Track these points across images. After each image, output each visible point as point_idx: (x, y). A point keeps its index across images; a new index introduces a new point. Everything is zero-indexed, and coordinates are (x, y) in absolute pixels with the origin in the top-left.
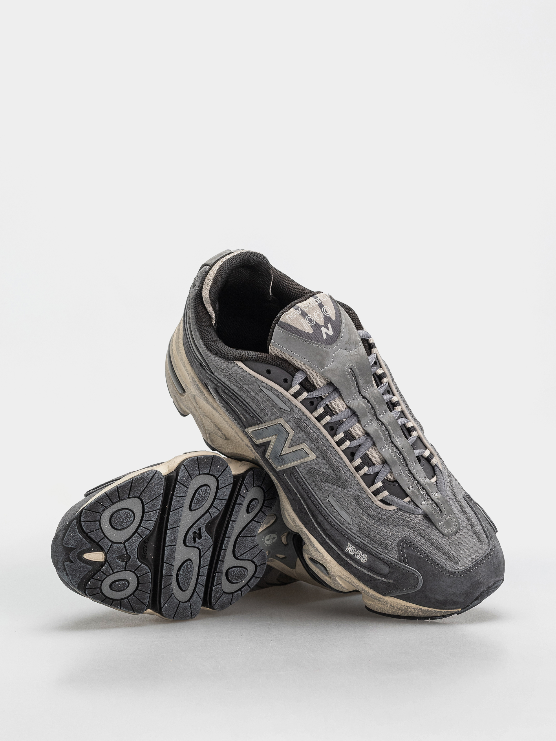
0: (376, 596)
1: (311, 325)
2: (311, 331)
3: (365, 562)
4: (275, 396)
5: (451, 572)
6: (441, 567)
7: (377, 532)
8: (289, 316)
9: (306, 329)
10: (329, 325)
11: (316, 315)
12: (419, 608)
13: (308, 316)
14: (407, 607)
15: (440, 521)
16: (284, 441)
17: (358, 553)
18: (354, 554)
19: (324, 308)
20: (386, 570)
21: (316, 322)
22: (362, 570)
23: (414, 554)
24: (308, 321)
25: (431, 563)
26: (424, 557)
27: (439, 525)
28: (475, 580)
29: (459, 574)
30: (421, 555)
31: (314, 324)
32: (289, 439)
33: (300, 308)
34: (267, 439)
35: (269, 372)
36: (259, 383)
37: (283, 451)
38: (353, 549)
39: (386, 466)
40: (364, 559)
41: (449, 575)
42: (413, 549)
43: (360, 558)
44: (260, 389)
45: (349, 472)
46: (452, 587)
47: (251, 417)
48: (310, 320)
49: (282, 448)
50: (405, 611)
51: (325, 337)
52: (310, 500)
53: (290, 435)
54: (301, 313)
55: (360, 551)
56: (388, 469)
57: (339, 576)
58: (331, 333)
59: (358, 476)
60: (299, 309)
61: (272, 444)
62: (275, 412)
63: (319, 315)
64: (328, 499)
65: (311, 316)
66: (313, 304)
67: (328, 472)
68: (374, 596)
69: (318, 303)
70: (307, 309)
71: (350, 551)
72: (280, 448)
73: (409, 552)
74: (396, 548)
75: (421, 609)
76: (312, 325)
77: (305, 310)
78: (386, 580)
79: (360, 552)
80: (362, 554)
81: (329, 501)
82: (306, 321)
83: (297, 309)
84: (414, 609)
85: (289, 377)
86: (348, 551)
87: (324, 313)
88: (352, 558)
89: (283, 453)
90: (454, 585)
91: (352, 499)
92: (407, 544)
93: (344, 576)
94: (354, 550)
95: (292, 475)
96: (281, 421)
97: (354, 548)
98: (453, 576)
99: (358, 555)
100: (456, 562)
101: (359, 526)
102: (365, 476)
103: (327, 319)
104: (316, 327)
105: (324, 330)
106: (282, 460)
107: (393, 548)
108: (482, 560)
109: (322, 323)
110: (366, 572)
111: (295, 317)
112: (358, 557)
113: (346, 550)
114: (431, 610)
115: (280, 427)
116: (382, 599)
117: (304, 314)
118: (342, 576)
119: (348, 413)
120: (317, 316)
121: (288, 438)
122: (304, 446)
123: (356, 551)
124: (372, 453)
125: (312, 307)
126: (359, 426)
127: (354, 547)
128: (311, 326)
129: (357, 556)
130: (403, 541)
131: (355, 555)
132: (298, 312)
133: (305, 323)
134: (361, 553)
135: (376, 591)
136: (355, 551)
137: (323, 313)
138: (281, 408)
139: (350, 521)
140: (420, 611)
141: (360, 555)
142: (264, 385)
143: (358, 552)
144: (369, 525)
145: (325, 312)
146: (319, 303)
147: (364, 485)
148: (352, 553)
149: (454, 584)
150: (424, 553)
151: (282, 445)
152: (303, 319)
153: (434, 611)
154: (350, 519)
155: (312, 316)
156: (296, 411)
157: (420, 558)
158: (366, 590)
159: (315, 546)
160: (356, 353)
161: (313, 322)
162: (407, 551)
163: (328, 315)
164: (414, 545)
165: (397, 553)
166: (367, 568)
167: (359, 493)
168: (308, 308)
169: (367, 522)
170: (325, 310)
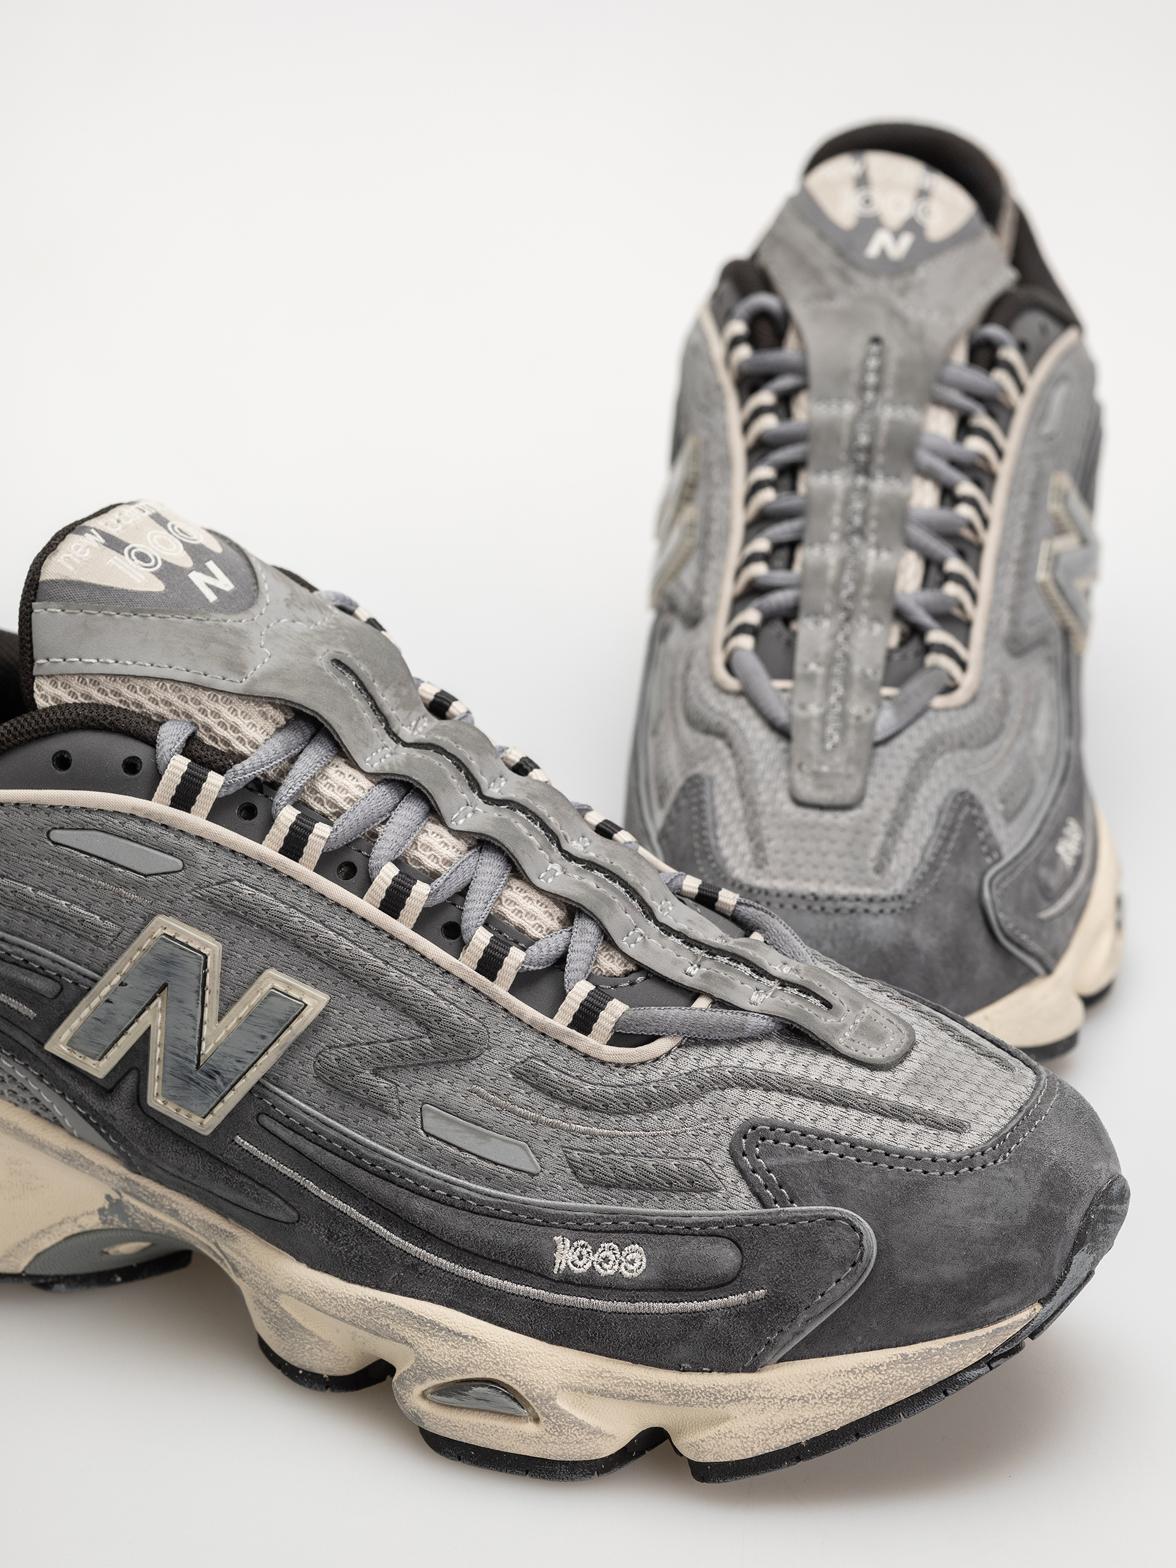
0: (726, 1389)
1: (152, 570)
2: (158, 586)
3: (641, 1270)
4: (112, 837)
5: (959, 1160)
6: (917, 1160)
7: (638, 1151)
8: (66, 555)
9: (140, 581)
10: (211, 565)
11: (156, 541)
12: (895, 1359)
13: (131, 547)
14: (852, 1371)
15: (838, 1030)
16: (195, 996)
17: (603, 1255)
18: (589, 1265)
19: (173, 525)
20: (726, 1257)
21: (162, 560)
22: (642, 1306)
23: (804, 1159)
24: (137, 561)
25: (875, 1164)
26: (842, 1156)
27: (840, 1042)
28: (1047, 1164)
29: (986, 1156)
30: (826, 1153)
31: (158, 567)
32: (213, 982)
33: (95, 529)
34: (135, 1033)
35: (62, 761)
36: (41, 819)
37: (204, 1044)
38: (579, 1249)
39: (580, 924)
40: (632, 1262)
41: (956, 1173)
42: (792, 1145)
43: (616, 1267)
44: (53, 842)
45: (462, 991)
46: (983, 1208)
47: (49, 981)
48: (143, 557)
49: (198, 1028)
50: (851, 1394)
51: (212, 597)
52: (359, 1170)
53: (209, 958)
54: (103, 542)
55: (607, 1245)
56: (591, 928)
57: (564, 1387)
58: (226, 586)
59: (500, 988)
61: (157, 1037)
62: (131, 902)
63: (164, 544)
64: (422, 1128)
65: (139, 547)
66: (134, 515)
67: (390, 1031)
68: (719, 1392)
69: (147, 514)
70: (119, 530)
71: (571, 1266)
72: (192, 1032)
73: (784, 1163)
74: (731, 1173)
75: (905, 1357)
76: (155, 569)
77: (112, 532)
78: (741, 1298)
79: (608, 1249)
80: (621, 1250)
81: (428, 1134)
82: (130, 561)
84: (877, 1368)
85: (139, 750)
86: (563, 1266)
87: (179, 537)
88: (590, 1284)
89: (207, 1049)
90: (989, 1200)
91: (508, 1082)
92: (763, 1139)
93: (582, 1375)
94: (584, 1252)
95: (266, 1121)
96: (165, 925)
97: (583, 1246)
98: (971, 1170)
99: (606, 1260)
100: (958, 1127)
101: (571, 1163)
102: (523, 983)
103: (196, 551)
104: (168, 572)
105: (198, 579)
106: (212, 1073)
107: (719, 1179)
109: (186, 562)
110: (658, 1307)
111: (87, 554)
112: (609, 1270)
113: (557, 1266)
114: (940, 1347)
115: (165, 950)
116: (749, 1387)
117: (114, 544)
118: (576, 1380)
119: (384, 796)
120: (160, 546)
121: (208, 975)
122: (274, 979)
123: (594, 1252)
124: (515, 904)
125: (131, 521)
126: (439, 829)
127: (582, 1242)
128: (153, 573)
129: (605, 1265)
130: (745, 1137)
131: (598, 1267)
132: (95, 540)
133: (129, 566)
134: (616, 1247)
135: (719, 1372)
136: (588, 1253)
137: (175, 537)
138: (146, 876)
139: (532, 1161)
140: (903, 1369)
141: (612, 1258)
142: (60, 818)
143: (600, 1250)
144: (604, 1143)
145: (181, 535)
147: (530, 1013)
148: (582, 1268)
149: (986, 1195)
150: (836, 1142)
151: (193, 1017)
152: (115, 555)
153: (952, 1345)
154: (529, 1155)
155: (144, 546)
156: (203, 856)
157: (829, 1162)
158: (682, 1385)
159: (438, 1325)
161: (153, 562)
162: (773, 1162)
163: (195, 540)
164: (787, 1131)
165: (742, 1186)
166: (656, 1290)
167: (523, 1052)
168: (121, 527)
169: (592, 1137)
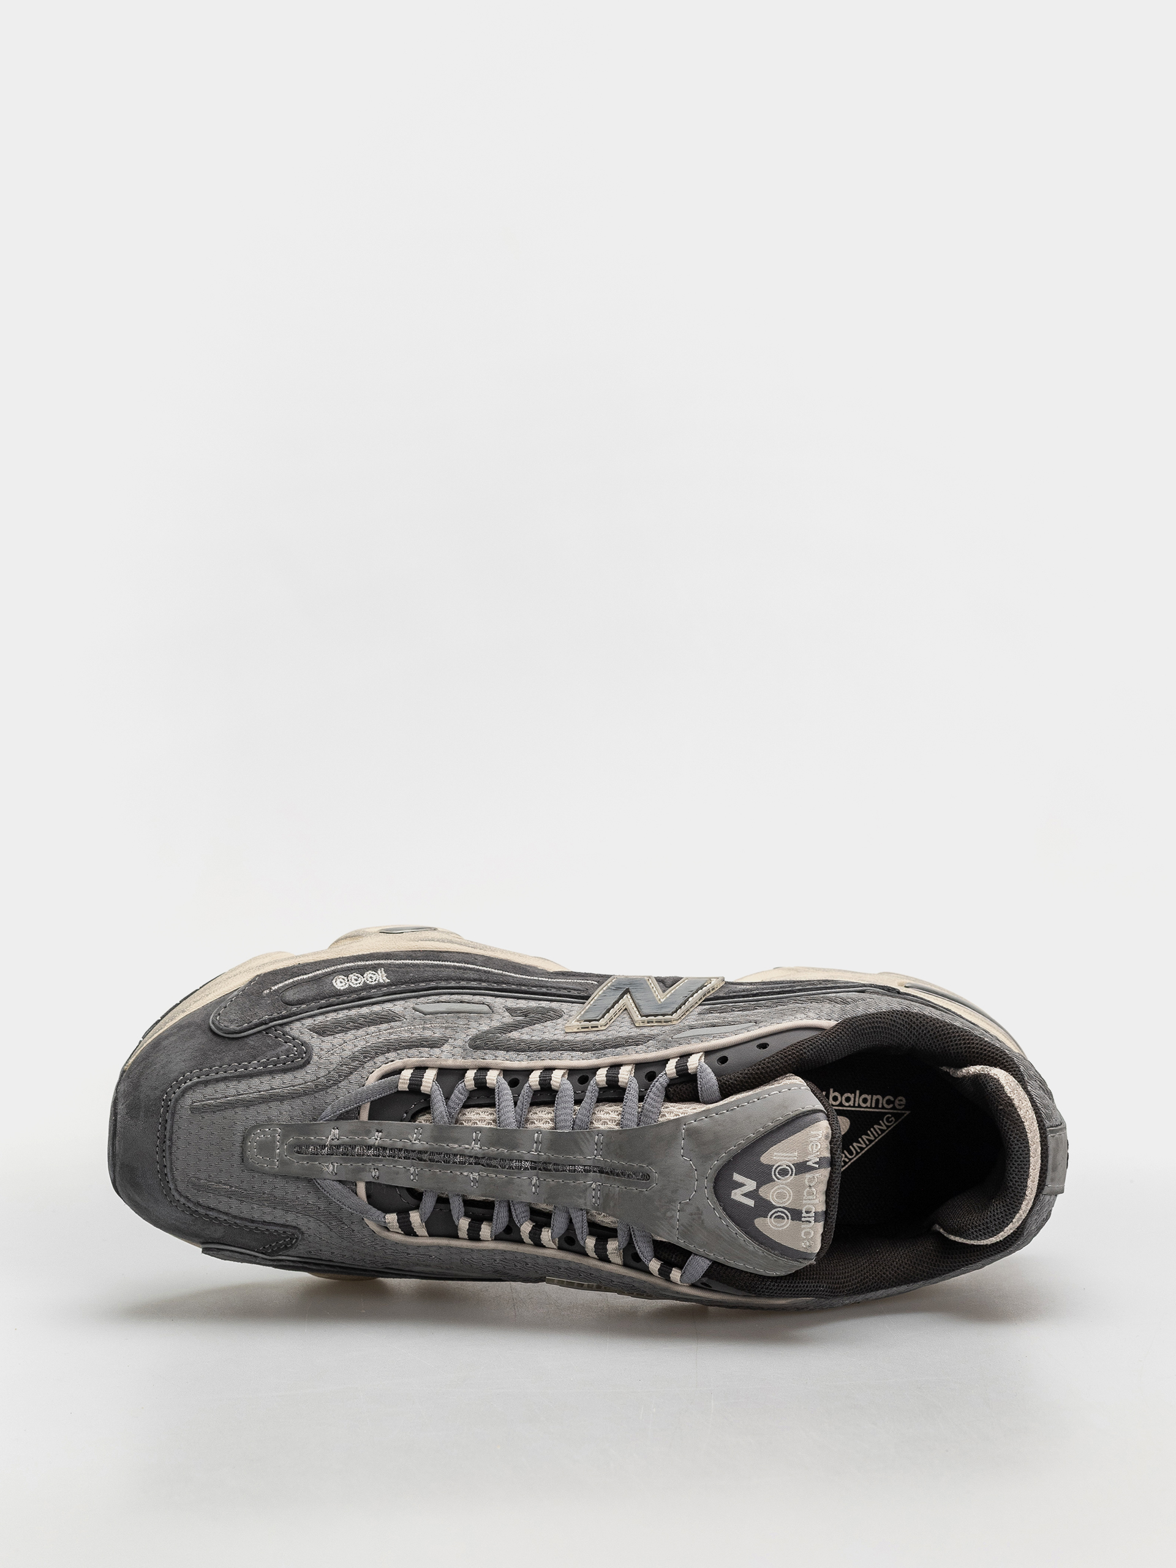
1: (774, 1168)
2: (765, 1159)
3: (332, 981)
10: (751, 1203)
13: (794, 1174)
18: (365, 976)
19: (788, 1219)
21: (774, 1181)
24: (785, 1166)
31: (773, 1173)
32: (634, 1012)
35: (763, 1048)
38: (374, 981)
40: (341, 982)
43: (349, 978)
48: (784, 1172)
51: (737, 1177)
53: (640, 1017)
54: (808, 1164)
55: (359, 985)
58: (735, 1194)
59: (471, 1064)
60: (817, 1166)
63: (781, 1196)
65: (789, 1179)
66: (809, 1202)
69: (804, 1212)
70: (806, 1180)
71: (374, 973)
76: (773, 1170)
77: (808, 1176)
79: (357, 984)
80: (350, 985)
83: (820, 1163)
85: (724, 1069)
86: (379, 972)
87: (779, 1209)
99: (356, 980)
102: (460, 1074)
103: (764, 1207)
104: (764, 1176)
105: (750, 1185)
106: (618, 989)
108: (164, 1157)
111: (810, 1147)
112: (353, 977)
113: (382, 971)
124: (485, 1117)
125: (805, 1194)
132: (812, 1160)
133: (787, 1158)
134: (353, 986)
137: (780, 1207)
141: (353, 981)
143: (361, 982)
145: (779, 1214)
146: (803, 1215)
147: (451, 1063)
148: (368, 974)
151: (638, 1000)
155: (789, 1181)
160: (669, 1214)
161: (777, 1173)
163: (771, 1217)
168: (807, 1183)
170: (783, 1218)
